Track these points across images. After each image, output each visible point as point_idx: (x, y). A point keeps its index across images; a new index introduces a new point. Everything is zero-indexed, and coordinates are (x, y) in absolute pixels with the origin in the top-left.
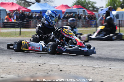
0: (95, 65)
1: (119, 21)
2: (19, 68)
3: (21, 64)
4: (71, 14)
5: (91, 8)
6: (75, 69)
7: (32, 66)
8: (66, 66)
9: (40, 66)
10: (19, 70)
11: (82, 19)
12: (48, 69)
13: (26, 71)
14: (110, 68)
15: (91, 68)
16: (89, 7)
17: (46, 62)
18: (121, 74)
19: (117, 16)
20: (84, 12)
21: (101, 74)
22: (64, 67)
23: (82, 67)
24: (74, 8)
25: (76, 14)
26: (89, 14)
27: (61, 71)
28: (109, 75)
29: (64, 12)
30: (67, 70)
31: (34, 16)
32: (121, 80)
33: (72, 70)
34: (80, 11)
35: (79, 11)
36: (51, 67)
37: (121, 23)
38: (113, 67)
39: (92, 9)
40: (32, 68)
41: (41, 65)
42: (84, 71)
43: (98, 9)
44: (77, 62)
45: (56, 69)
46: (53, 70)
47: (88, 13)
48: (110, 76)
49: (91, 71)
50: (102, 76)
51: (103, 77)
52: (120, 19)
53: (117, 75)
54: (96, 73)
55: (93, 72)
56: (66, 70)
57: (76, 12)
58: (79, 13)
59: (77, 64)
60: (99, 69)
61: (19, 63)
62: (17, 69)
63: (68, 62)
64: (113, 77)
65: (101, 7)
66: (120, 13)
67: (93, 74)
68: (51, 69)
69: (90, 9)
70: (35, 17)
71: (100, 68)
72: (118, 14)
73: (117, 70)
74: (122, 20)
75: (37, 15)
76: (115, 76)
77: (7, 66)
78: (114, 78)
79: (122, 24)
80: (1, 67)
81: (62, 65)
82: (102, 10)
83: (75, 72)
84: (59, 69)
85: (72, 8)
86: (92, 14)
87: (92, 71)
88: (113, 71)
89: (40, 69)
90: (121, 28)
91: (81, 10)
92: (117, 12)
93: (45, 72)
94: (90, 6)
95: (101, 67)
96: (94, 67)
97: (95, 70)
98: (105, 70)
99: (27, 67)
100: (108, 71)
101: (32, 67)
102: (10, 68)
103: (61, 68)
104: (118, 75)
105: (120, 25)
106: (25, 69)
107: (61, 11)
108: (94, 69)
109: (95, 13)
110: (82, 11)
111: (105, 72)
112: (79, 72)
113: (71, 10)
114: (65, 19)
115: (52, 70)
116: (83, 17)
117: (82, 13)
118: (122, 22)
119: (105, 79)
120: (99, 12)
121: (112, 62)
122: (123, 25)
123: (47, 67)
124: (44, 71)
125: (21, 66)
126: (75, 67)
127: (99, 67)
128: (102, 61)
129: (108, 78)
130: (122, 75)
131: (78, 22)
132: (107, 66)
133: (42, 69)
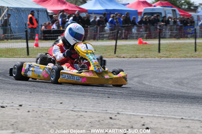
2: (76, 123)
3: (80, 114)
5: (185, 5)
7: (97, 119)
8: (155, 119)
9: (111, 118)
10: (77, 126)
11: (171, 24)
13: (88, 128)
16: (182, 4)
17: (120, 111)
20: (173, 13)
24: (158, 7)
26: (182, 17)
31: (92, 20)
34: (167, 12)
35: (165, 12)
39: (187, 7)
40: (99, 123)
41: (113, 117)
43: (197, 7)
45: (139, 125)
47: (181, 15)
56: (156, 126)
58: (166, 14)
59: (172, 113)
61: (77, 113)
62: (73, 125)
69: (183, 6)
70: (94, 21)
75: (98, 19)
77: (56, 119)
80: (48, 121)
81: (147, 116)
84: (143, 125)
85: (155, 6)
86: (187, 16)
89: (113, 125)
91: (169, 9)
94: (183, 1)
99: (89, 120)
101: (99, 121)
102: (62, 122)
103: (147, 121)
106: (87, 126)
107: (137, 11)
109: (192, 14)
110: (171, 12)
113: (153, 9)
114: (143, 25)
125: (80, 120)
133: (116, 124)
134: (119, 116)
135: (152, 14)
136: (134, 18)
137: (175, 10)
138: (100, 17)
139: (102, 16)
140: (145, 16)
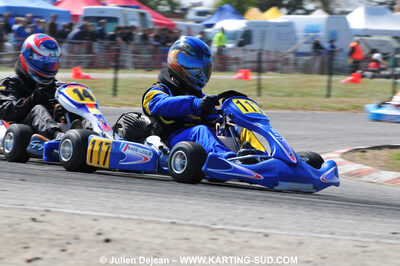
6: (153, 237)
11: (137, 40)
14: (266, 236)
16: (158, 4)
18: (303, 258)
19: (247, 36)
20: (141, 19)
22: (114, 228)
23: (174, 227)
27: (107, 241)
29: (76, 17)
30: (124, 240)
34: (130, 17)
35: (125, 16)
39: (167, 8)
42: (184, 245)
43: (186, 10)
47: (157, 24)
57: (114, 20)
58: (126, 22)
65: (195, 5)
69: (160, 8)
82: (199, 13)
84: (99, 234)
85: (104, 5)
91: (133, 13)
92: (247, 24)
97: (220, 242)
107: (69, 12)
109: (178, 22)
110: (137, 17)
111: (251, 247)
112: (167, 248)
113: (102, 11)
115: (77, 239)
116: (140, 34)
126: (149, 226)
137: (142, 15)
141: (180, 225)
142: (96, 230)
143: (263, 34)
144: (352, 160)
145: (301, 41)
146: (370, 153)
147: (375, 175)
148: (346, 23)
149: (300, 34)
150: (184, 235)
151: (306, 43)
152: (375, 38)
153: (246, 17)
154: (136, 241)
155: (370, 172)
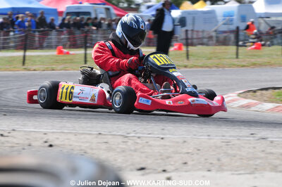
0: (129, 131)
1: (187, 31)
4: (78, 18)
5: (124, 3)
6: (83, 142)
11: (104, 27)
12: (21, 142)
14: (162, 138)
15: (120, 139)
16: (119, 2)
17: (16, 127)
18: (185, 151)
19: (182, 21)
20: (107, 12)
21: (142, 152)
22: (58, 138)
23: (100, 136)
24: (86, 4)
25: (88, 17)
27: (51, 146)
28: (159, 152)
29: (61, 13)
30: (64, 145)
32: (186, 163)
33: (77, 144)
34: (98, 11)
35: (96, 11)
36: (28, 139)
37: (190, 36)
38: (168, 136)
39: (126, 5)
41: (5, 134)
42: (104, 146)
43: (138, 5)
44: (89, 125)
46: (33, 144)
47: (117, 15)
48: (161, 155)
49: (119, 144)
50: (143, 155)
51: (147, 157)
52: (189, 27)
53: (176, 153)
54: (131, 150)
55: (124, 146)
56: (62, 143)
57: (88, 13)
58: (96, 14)
60: (138, 141)
63: (68, 125)
64: (168, 157)
66: (189, 13)
67: (123, 151)
68: (27, 142)
69: (121, 4)
71: (139, 137)
72: (184, 16)
73: (178, 142)
74: (192, 30)
75: (1, 20)
76: (173, 155)
78: (170, 159)
79: (192, 39)
81: (53, 132)
82: (149, 7)
83: (83, 148)
84: (46, 142)
85: (81, 3)
87: (120, 146)
88: (168, 144)
89: (3, 143)
90: (191, 48)
91: (101, 8)
92: (182, 13)
93: (15, 149)
95: (141, 135)
96: (126, 137)
97: (129, 144)
98: (151, 143)
100: (158, 143)
103: (52, 139)
104: (180, 153)
105: (190, 41)
107: (56, 10)
108: (126, 140)
110: (104, 11)
111: (150, 146)
112: (92, 149)
113: (79, 8)
114: (65, 29)
115: (30, 145)
116: (107, 23)
117: (103, 16)
118: (192, 34)
119: (149, 161)
120: (141, 12)
121: (167, 125)
122: (195, 41)
123: (18, 139)
124: (12, 147)
126: (82, 136)
127: (138, 135)
128: (145, 123)
129: (157, 160)
130: (188, 153)
131: (94, 35)
132: (156, 133)
133: (7, 142)
134: (13, 133)
135: (78, 14)
136: (53, 20)
137: (108, 9)
138: (4, 19)
139: (6, 16)
140: (68, 17)
141: (105, 135)
142: (45, 140)
143: (194, 19)
144: (245, 98)
145: (221, 23)
146: (259, 93)
147: (259, 106)
148: (253, 9)
149: (220, 18)
150: (105, 140)
151: (224, 24)
152: (273, 19)
153: (181, 8)
154: (71, 145)
155: (256, 104)
